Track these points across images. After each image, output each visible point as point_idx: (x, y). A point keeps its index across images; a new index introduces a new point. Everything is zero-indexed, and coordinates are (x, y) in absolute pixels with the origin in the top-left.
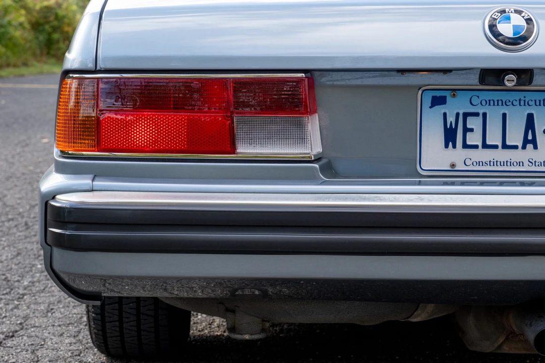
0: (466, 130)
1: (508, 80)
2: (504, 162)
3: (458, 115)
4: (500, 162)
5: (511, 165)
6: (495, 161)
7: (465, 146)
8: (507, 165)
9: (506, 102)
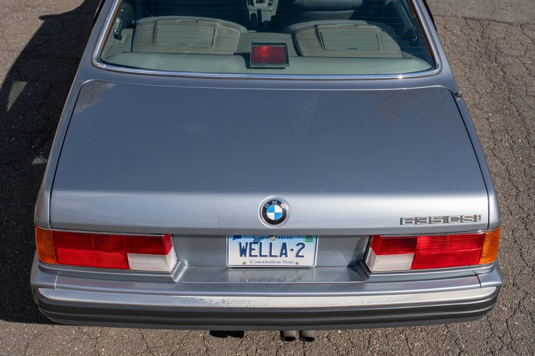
0: (251, 249)
3: (247, 243)
4: (269, 262)
5: (274, 263)
6: (266, 261)
7: (251, 255)
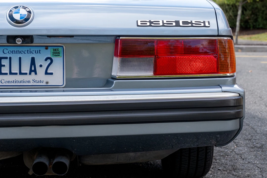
0: (1, 66)
1: (18, 41)
2: (20, 81)
4: (19, 81)
5: (24, 83)
6: (16, 81)
7: (1, 73)
8: (22, 83)
9: (21, 52)
